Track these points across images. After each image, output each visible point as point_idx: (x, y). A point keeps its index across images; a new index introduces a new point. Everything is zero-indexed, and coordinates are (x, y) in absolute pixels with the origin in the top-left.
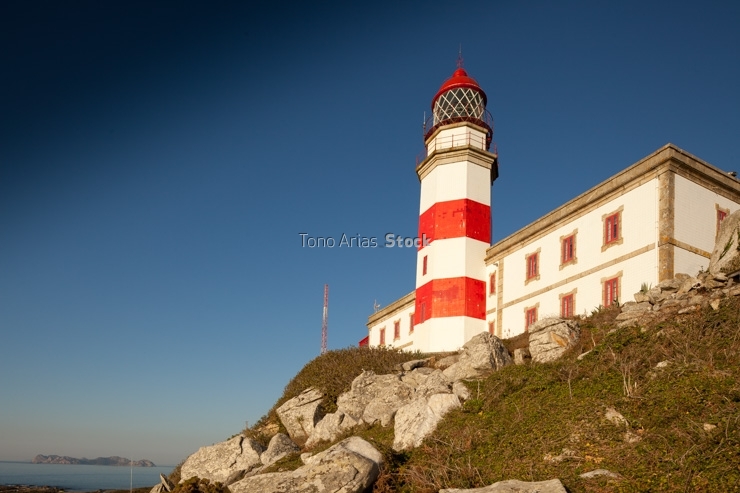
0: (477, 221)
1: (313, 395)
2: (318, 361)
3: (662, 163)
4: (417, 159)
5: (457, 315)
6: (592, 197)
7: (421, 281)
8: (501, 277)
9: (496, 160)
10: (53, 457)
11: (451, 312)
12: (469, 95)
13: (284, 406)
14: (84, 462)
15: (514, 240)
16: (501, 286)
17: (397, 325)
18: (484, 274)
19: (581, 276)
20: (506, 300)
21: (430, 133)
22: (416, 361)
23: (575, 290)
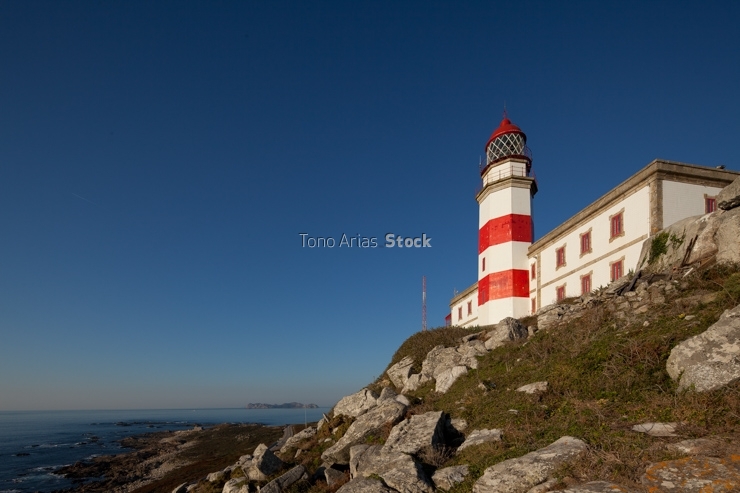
0: (521, 229)
1: (408, 361)
2: (412, 338)
3: (651, 174)
4: (477, 190)
5: (507, 296)
6: (601, 203)
7: (481, 275)
8: (539, 266)
9: (533, 181)
10: (258, 405)
11: (503, 295)
12: (512, 138)
13: (391, 370)
14: (276, 407)
15: (548, 238)
16: (539, 273)
17: (470, 304)
18: (527, 264)
19: (595, 261)
20: (542, 283)
21: (485, 171)
22: (471, 335)
23: (591, 272)
